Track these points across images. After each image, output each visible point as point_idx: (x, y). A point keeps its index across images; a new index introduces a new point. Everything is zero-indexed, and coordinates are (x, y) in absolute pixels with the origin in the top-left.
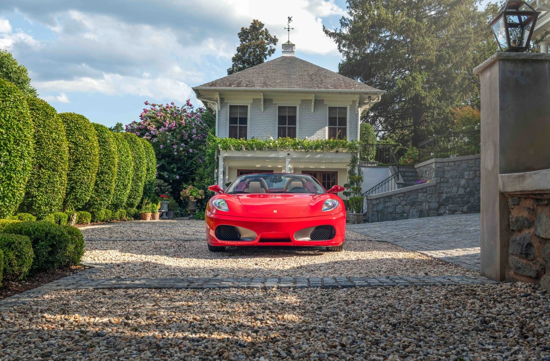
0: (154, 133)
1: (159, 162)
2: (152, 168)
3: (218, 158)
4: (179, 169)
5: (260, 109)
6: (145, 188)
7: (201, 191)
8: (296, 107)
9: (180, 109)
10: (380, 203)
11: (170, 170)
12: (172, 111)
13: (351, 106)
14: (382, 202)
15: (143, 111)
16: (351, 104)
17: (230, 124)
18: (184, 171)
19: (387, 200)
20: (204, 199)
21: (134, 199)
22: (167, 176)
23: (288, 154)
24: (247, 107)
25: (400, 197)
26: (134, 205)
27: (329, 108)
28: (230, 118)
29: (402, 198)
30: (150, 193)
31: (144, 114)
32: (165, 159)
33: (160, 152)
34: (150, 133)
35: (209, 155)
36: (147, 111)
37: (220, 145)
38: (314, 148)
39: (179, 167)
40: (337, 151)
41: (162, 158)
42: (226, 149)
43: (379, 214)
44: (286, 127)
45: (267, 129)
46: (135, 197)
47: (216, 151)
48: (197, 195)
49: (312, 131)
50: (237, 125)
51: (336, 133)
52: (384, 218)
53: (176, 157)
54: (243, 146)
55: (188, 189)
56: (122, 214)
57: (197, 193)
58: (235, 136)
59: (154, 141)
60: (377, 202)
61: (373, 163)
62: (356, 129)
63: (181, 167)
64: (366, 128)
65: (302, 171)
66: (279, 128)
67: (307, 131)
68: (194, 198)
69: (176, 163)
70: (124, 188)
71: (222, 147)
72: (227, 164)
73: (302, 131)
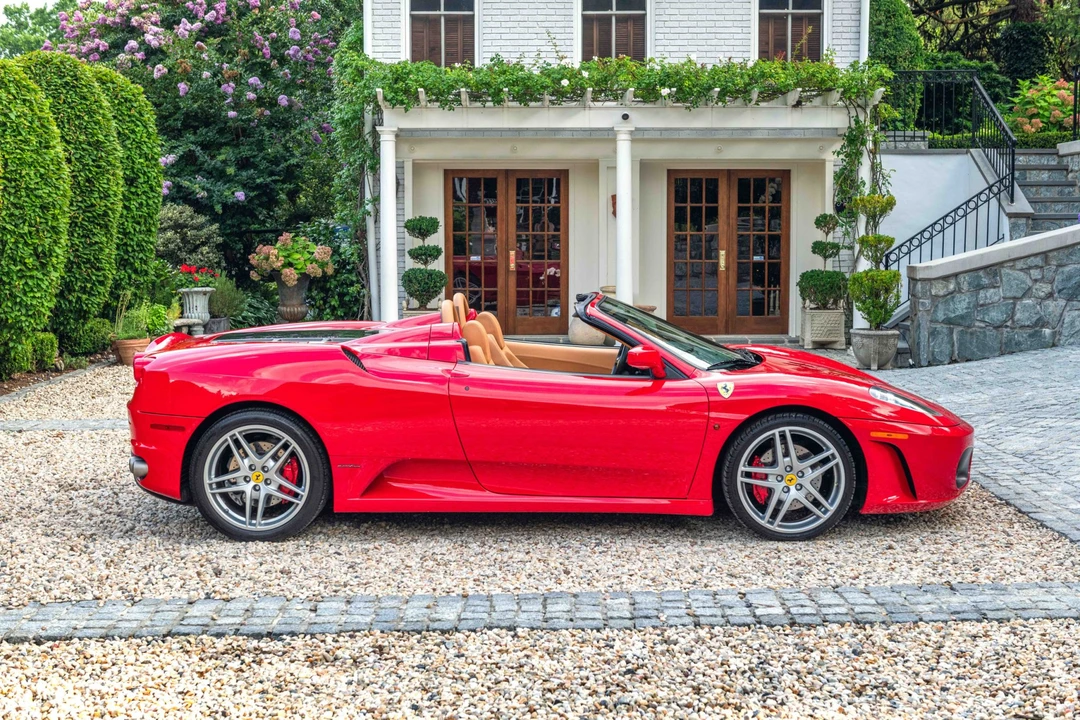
0: (154, 43)
1: (174, 143)
3: (375, 135)
4: (244, 164)
7: (320, 251)
10: (959, 290)
11: (214, 170)
14: (965, 287)
17: (412, 9)
18: (261, 173)
19: (985, 281)
20: (334, 276)
21: (84, 293)
22: (204, 194)
23: (625, 117)
25: (1030, 268)
26: (87, 312)
29: (1035, 273)
30: (146, 263)
32: (197, 128)
33: (178, 108)
34: (143, 43)
35: (344, 123)
37: (383, 88)
38: (716, 96)
39: (247, 159)
40: (798, 104)
41: (186, 126)
42: (402, 103)
43: (957, 330)
44: (609, 17)
45: (543, 24)
46: (89, 285)
47: (369, 108)
48: (308, 265)
49: (704, 30)
50: (437, 13)
51: (785, 35)
52: (971, 343)
53: (230, 123)
54: (463, 90)
55: (278, 245)
56: (41, 349)
57: (307, 256)
58: (433, 55)
59: (156, 75)
60: (947, 287)
61: (913, 137)
62: (857, 17)
63: (252, 160)
64: (889, 12)
65: (670, 172)
66: (587, 21)
67: (686, 30)
68: (297, 276)
69: (235, 142)
70: (38, 264)
71: (389, 98)
72: (412, 150)
73: (667, 30)
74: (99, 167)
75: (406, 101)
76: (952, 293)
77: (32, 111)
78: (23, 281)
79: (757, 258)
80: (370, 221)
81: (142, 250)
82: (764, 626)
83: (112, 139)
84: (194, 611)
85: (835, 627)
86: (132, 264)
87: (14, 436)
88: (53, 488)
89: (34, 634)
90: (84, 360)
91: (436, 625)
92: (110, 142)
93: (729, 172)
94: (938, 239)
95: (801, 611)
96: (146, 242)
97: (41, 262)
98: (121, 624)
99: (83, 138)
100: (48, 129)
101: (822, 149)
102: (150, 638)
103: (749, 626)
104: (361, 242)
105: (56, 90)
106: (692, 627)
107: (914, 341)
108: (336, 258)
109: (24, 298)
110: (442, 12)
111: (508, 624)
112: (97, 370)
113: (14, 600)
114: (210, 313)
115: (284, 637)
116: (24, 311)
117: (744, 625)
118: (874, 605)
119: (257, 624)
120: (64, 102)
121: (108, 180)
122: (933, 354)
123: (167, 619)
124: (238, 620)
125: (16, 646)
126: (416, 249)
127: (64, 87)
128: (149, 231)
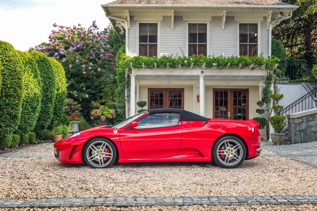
0: (63, 54)
2: (61, 88)
3: (129, 76)
4: (88, 87)
5: (170, 27)
6: (55, 109)
7: (112, 111)
8: (206, 24)
9: (86, 30)
10: (303, 122)
11: (79, 89)
12: (80, 32)
13: (261, 22)
14: (305, 121)
15: (52, 32)
16: (262, 20)
17: (140, 42)
18: (93, 90)
19: (310, 119)
20: (115, 119)
21: (44, 121)
22: (77, 95)
23: (202, 72)
24: (156, 24)
26: (44, 127)
27: (240, 24)
28: (140, 36)
30: (61, 114)
31: (52, 35)
32: (75, 77)
33: (69, 72)
34: (59, 54)
35: (120, 74)
36: (56, 32)
37: (132, 63)
38: (229, 66)
39: (88, 86)
40: (252, 69)
41: (71, 77)
42: (138, 67)
43: (302, 133)
44: (196, 45)
45: (177, 47)
46: (45, 119)
47: (127, 70)
48: (108, 115)
49: (224, 48)
50: (147, 43)
51: (247, 50)
52: (307, 137)
53: (84, 76)
54: (156, 63)
55: (100, 109)
56: (31, 137)
57: (108, 112)
58: (145, 54)
59: (63, 61)
60: (299, 121)
61: (284, 80)
62: (268, 45)
63: (90, 86)
64: (277, 44)
65: (214, 89)
66: (190, 46)
67: (218, 48)
68: (105, 118)
69: (85, 81)
70: (32, 111)
71: (134, 66)
72: (139, 82)
73: (213, 48)
74: (50, 84)
75: (139, 67)
76: (301, 122)
77: (33, 66)
78: (28, 116)
79: (239, 114)
80: (126, 102)
81: (60, 110)
82: (283, 205)
83: (54, 76)
84: (96, 200)
85: (306, 205)
86: (57, 114)
87: (27, 158)
88: (42, 170)
89: (48, 206)
90: (43, 141)
91: (177, 204)
92: (53, 77)
93: (231, 89)
94: (294, 108)
95: (293, 201)
96: (61, 108)
97: (33, 110)
98: (75, 203)
99: (46, 76)
100: (37, 72)
101: (258, 83)
102: (85, 207)
103: (278, 204)
104: (124, 109)
105: (38, 62)
106: (259, 205)
107: (290, 137)
108: (116, 113)
109: (28, 121)
110: (148, 43)
111: (200, 204)
112: (47, 144)
113: (39, 197)
114: (79, 129)
115: (129, 207)
116: (28, 124)
117: (276, 204)
118: (315, 199)
119: (119, 204)
120: (41, 65)
121: (52, 88)
122: (296, 141)
123: (89, 202)
124: (113, 202)
125: (42, 209)
126: (140, 110)
127: (41, 61)
128: (62, 104)
